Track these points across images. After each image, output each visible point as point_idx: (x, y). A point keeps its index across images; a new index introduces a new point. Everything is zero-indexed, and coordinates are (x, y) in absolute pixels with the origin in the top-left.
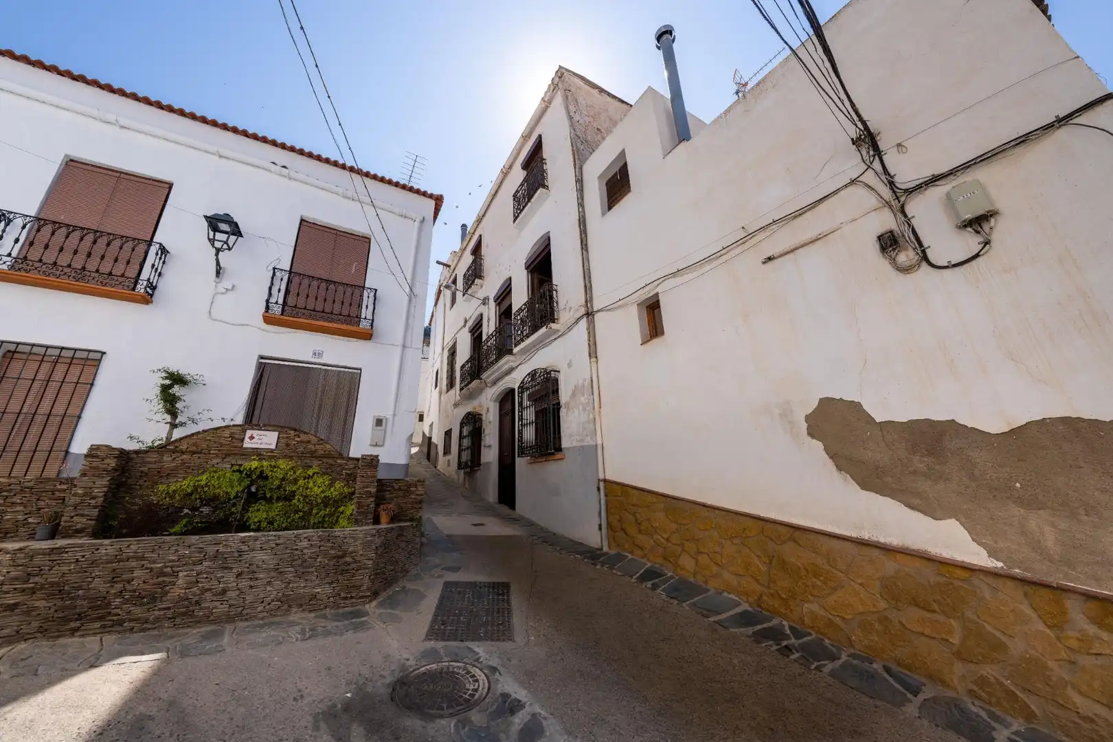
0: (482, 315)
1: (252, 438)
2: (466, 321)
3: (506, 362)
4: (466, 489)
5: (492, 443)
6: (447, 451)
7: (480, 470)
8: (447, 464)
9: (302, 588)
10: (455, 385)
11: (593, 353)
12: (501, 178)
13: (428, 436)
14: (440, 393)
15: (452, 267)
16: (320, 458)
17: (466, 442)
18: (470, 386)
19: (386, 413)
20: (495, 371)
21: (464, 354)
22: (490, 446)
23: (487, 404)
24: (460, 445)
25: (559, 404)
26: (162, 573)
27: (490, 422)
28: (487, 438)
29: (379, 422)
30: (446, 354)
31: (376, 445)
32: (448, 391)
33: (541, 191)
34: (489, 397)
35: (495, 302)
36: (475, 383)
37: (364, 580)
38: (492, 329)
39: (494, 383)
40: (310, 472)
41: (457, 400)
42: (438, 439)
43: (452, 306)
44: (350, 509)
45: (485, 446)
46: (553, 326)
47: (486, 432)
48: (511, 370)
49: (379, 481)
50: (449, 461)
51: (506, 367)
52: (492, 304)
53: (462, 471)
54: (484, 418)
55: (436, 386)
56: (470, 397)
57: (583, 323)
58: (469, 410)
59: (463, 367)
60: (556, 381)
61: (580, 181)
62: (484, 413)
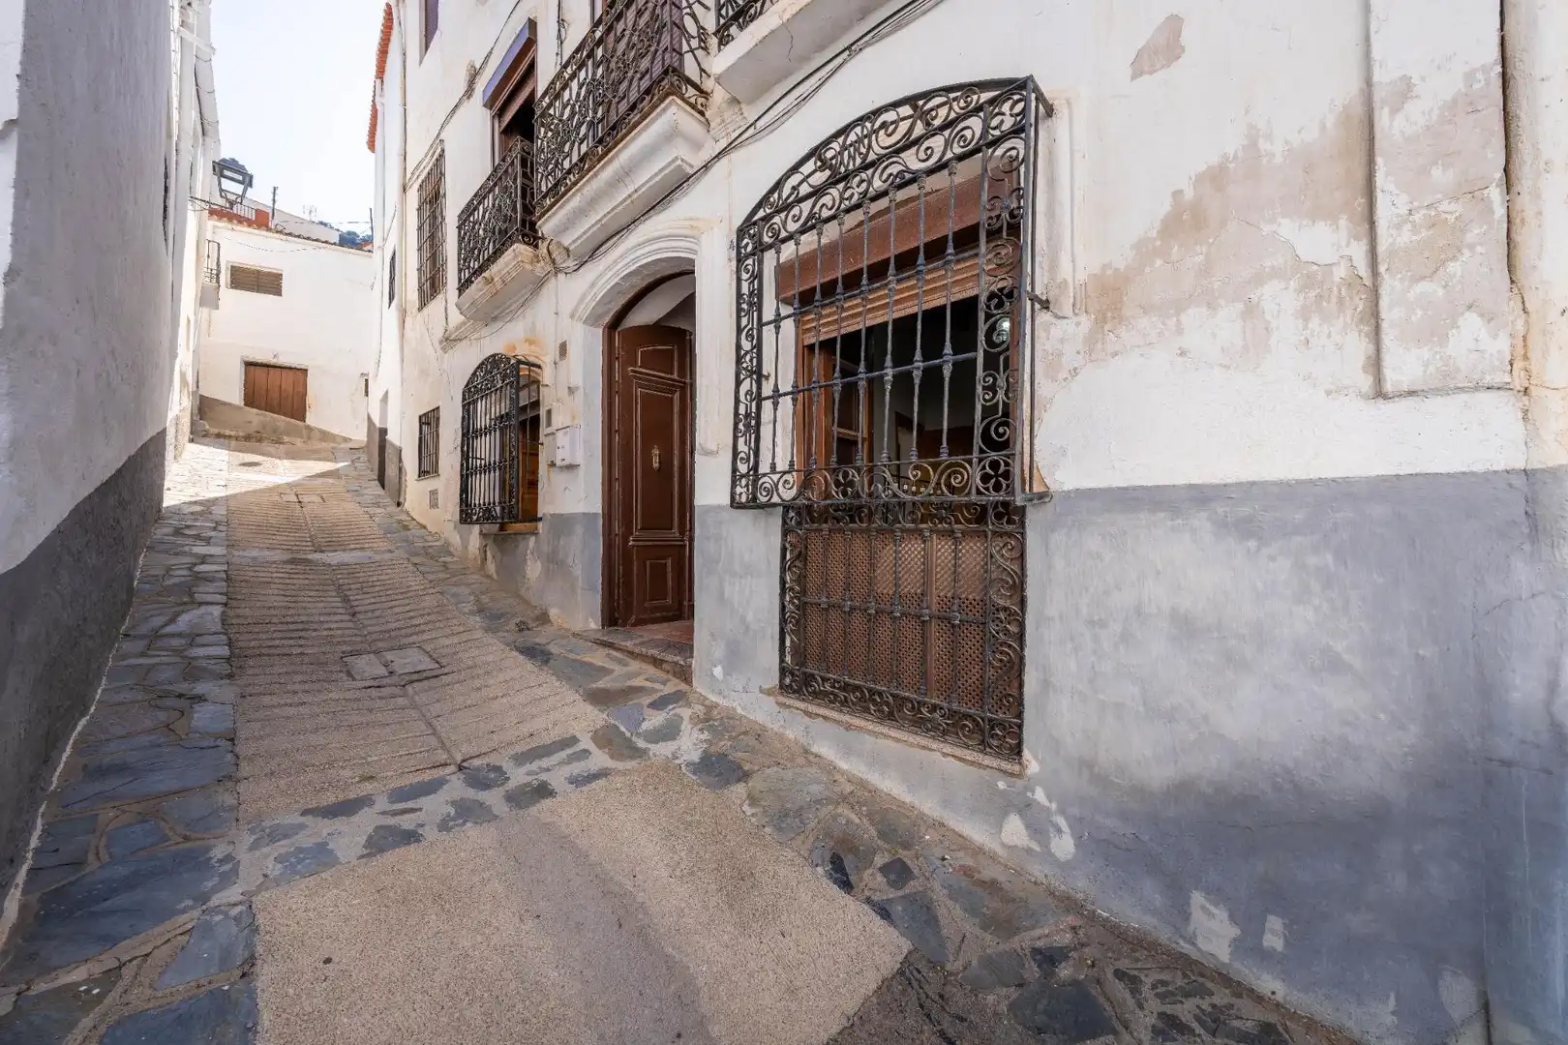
0: (532, 24)
2: (474, 74)
4: (489, 577)
5: (579, 459)
6: (428, 469)
7: (534, 533)
10: (445, 284)
13: (378, 425)
14: (403, 314)
17: (486, 448)
18: (494, 269)
21: (470, 171)
22: (571, 467)
23: (560, 331)
24: (465, 456)
27: (571, 391)
28: (562, 439)
30: (413, 198)
32: (423, 305)
34: (567, 308)
36: (514, 257)
39: (594, 251)
41: (452, 325)
42: (403, 436)
43: (427, 48)
45: (553, 465)
47: (558, 420)
48: (677, 184)
50: (434, 493)
51: (647, 176)
54: (547, 376)
55: (391, 298)
58: (494, 350)
59: (469, 210)
62: (547, 358)
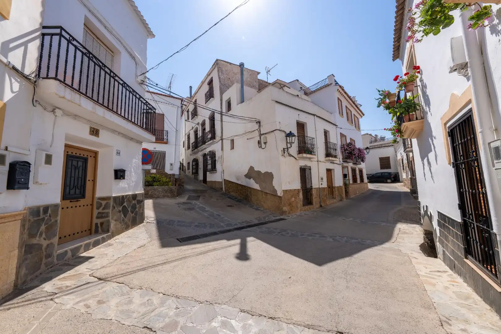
0: (197, 128)
1: (152, 171)
2: (193, 128)
3: (204, 146)
4: (194, 180)
5: (201, 168)
6: (189, 169)
7: (198, 175)
8: (189, 173)
9: (166, 194)
10: (190, 148)
11: (222, 149)
12: (201, 84)
13: (182, 163)
14: (185, 150)
15: (187, 106)
16: (164, 174)
17: (194, 167)
19: (173, 162)
20: (201, 148)
21: (192, 140)
23: (199, 156)
24: (192, 167)
25: (215, 160)
26: (147, 191)
27: (201, 162)
29: (171, 165)
30: (187, 137)
31: (171, 170)
32: (188, 150)
33: (212, 98)
35: (201, 125)
36: (196, 150)
37: (176, 194)
38: (200, 135)
39: (202, 150)
40: (163, 177)
41: (191, 153)
42: (185, 164)
44: (170, 183)
45: (199, 168)
46: (214, 140)
47: (199, 165)
48: (205, 149)
49: (176, 178)
52: (200, 126)
53: (193, 175)
54: (199, 160)
55: (184, 147)
56: (195, 153)
57: (220, 141)
58: (195, 158)
59: (192, 144)
60: (215, 154)
61: (221, 100)
62: (199, 159)
